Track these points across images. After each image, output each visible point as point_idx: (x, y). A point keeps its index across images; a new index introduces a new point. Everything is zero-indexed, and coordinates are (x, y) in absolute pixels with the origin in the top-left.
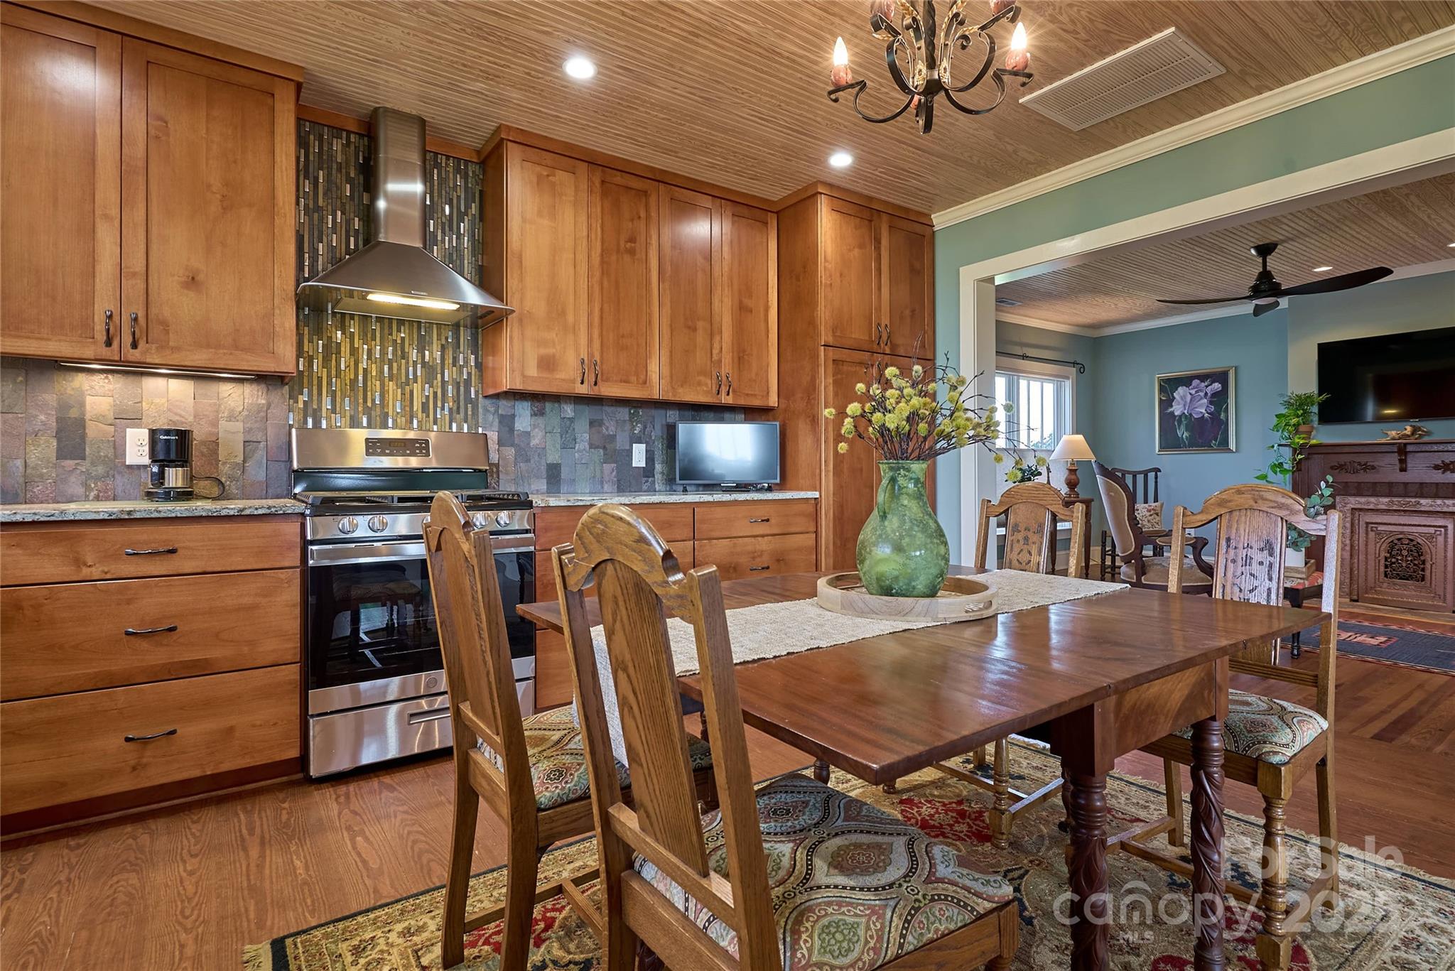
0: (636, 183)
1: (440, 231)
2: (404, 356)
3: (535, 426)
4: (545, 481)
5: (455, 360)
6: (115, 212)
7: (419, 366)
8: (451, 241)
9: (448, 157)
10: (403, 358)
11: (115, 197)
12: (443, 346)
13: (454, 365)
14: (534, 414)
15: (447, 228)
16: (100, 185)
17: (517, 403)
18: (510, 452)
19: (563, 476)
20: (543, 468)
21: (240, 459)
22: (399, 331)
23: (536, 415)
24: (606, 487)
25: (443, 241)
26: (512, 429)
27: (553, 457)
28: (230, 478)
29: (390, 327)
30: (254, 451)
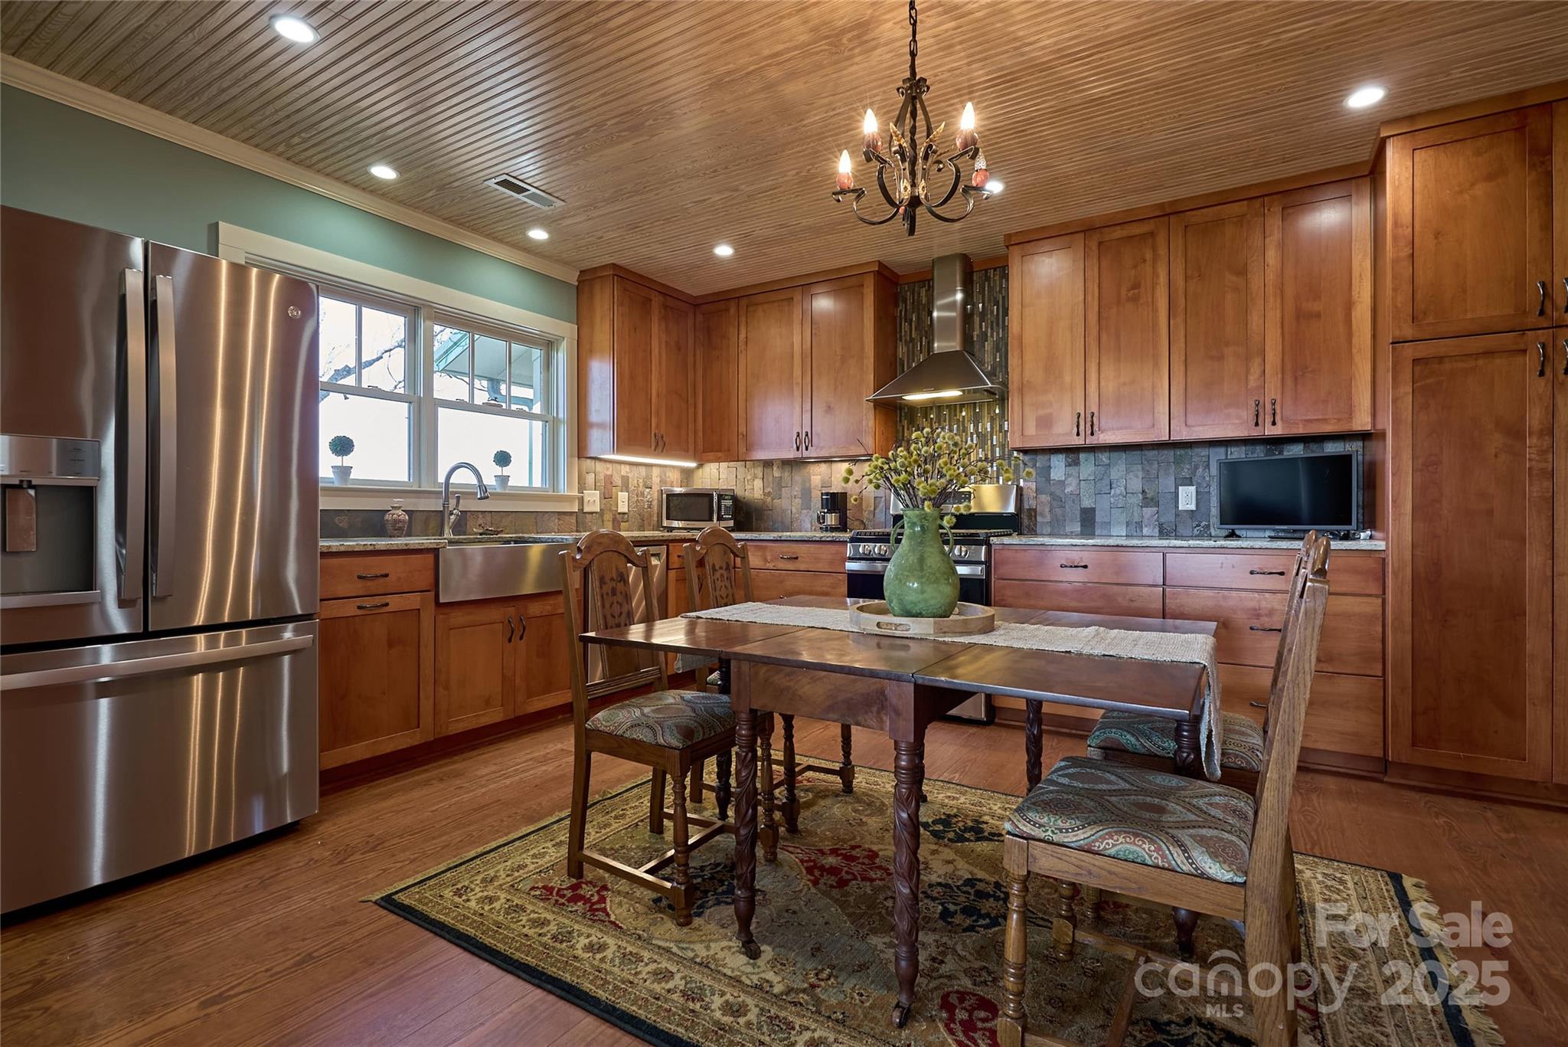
0: (1137, 230)
1: (989, 330)
2: (965, 430)
3: (1068, 475)
4: (1079, 524)
5: (1001, 427)
6: (800, 381)
7: (975, 436)
8: (998, 334)
9: (995, 269)
10: (963, 432)
11: (800, 373)
12: (992, 417)
13: (1000, 431)
14: (1068, 465)
15: (995, 325)
16: (795, 368)
17: (1052, 456)
18: (1044, 498)
19: (1098, 519)
20: (1078, 513)
21: (872, 509)
22: (961, 412)
23: (1070, 465)
24: (1145, 531)
25: (992, 336)
26: (1048, 480)
27: (1087, 503)
28: (867, 519)
29: (955, 410)
30: (879, 503)
